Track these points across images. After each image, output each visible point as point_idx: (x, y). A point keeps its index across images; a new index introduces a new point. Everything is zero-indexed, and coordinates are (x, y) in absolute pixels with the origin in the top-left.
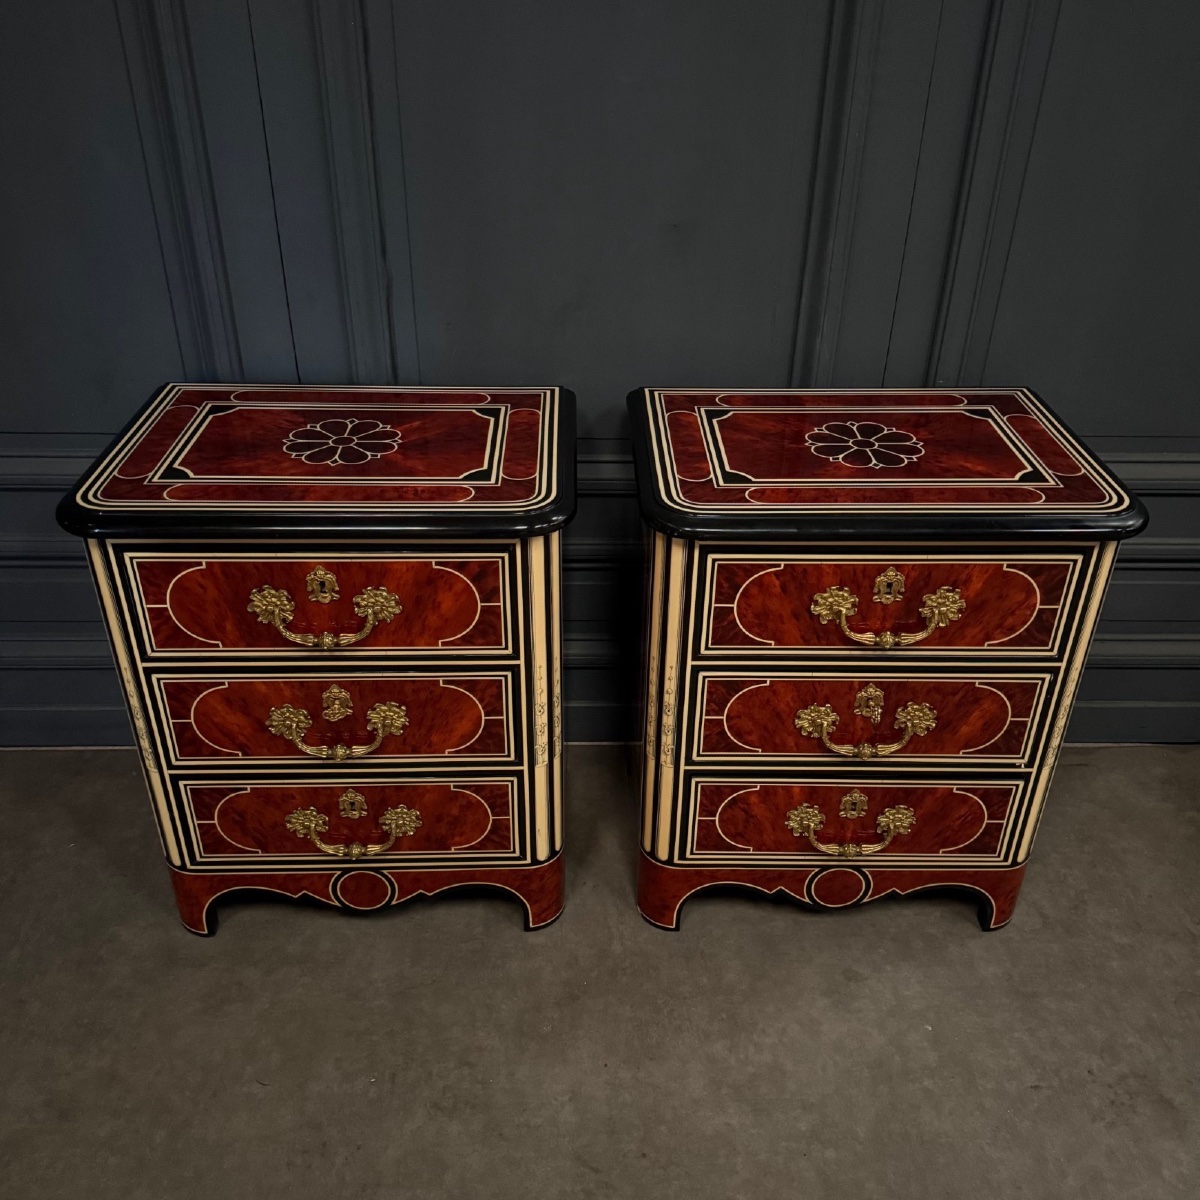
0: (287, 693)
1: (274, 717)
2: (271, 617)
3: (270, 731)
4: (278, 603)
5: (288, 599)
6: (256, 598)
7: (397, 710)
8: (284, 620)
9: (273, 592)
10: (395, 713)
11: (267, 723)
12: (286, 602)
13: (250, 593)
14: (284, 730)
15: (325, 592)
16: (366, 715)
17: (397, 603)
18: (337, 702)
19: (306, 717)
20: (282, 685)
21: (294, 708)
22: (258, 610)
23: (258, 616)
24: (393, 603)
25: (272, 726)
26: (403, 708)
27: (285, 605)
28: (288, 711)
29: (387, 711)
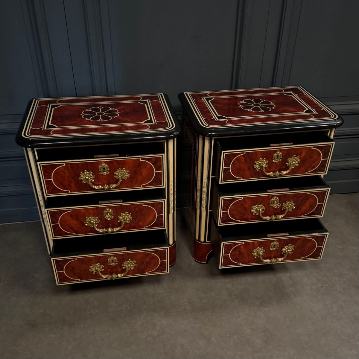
0: (92, 212)
1: (87, 220)
2: (87, 181)
3: (86, 225)
4: (89, 176)
5: (92, 175)
6: (82, 175)
7: (128, 215)
8: (91, 182)
9: (88, 172)
10: (128, 216)
11: (85, 222)
12: (92, 176)
13: (80, 173)
14: (90, 224)
15: (105, 171)
16: (118, 217)
17: (128, 173)
18: (108, 214)
19: (98, 219)
20: (90, 209)
21: (94, 217)
22: (83, 179)
23: (83, 181)
24: (127, 173)
25: (86, 223)
26: (130, 214)
27: (92, 177)
28: (92, 218)
29: (125, 215)
